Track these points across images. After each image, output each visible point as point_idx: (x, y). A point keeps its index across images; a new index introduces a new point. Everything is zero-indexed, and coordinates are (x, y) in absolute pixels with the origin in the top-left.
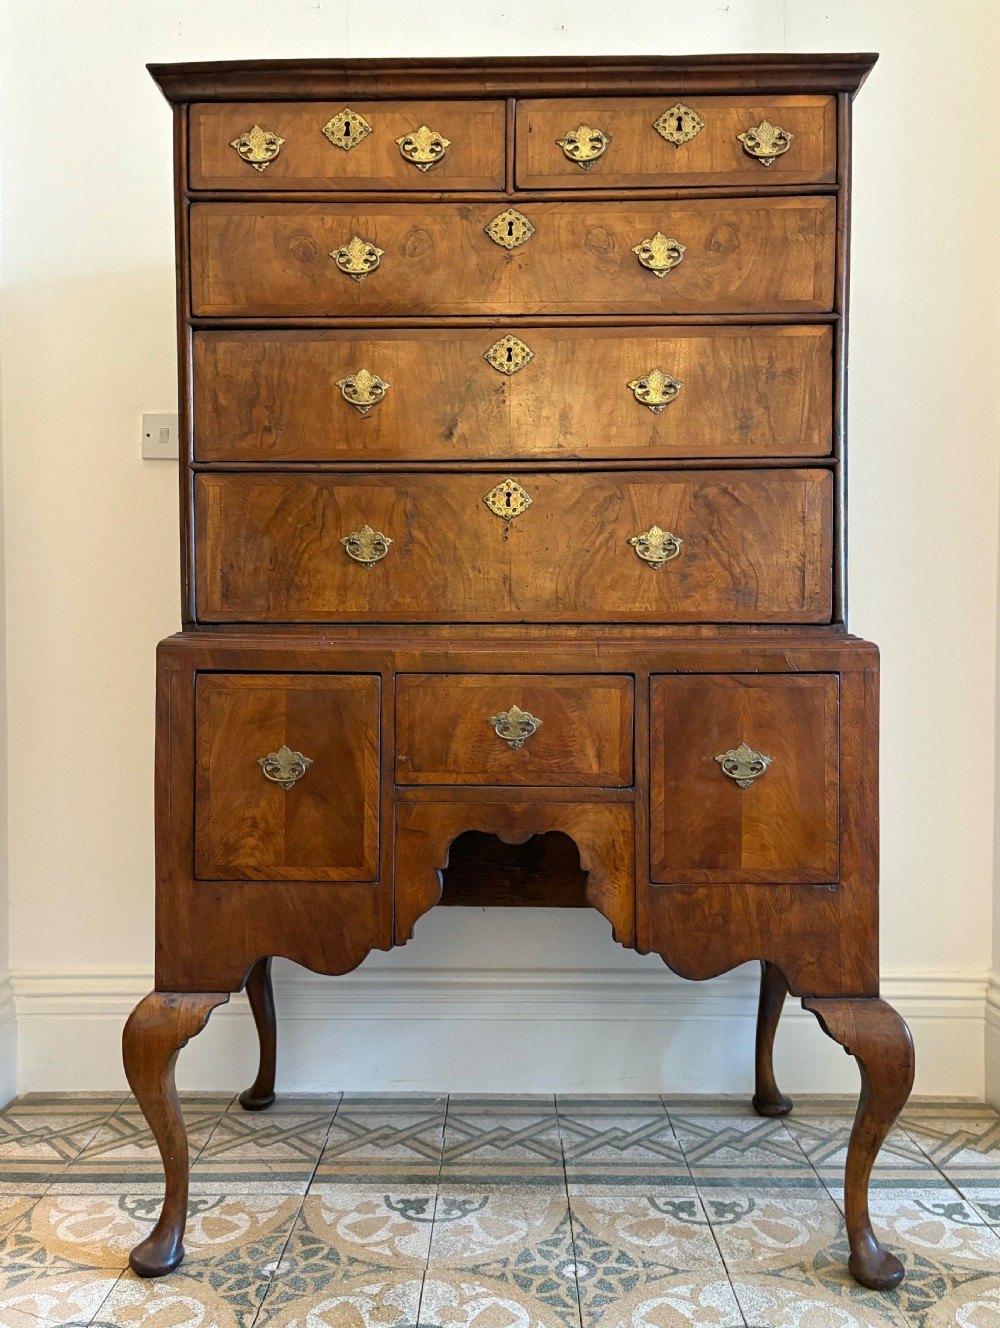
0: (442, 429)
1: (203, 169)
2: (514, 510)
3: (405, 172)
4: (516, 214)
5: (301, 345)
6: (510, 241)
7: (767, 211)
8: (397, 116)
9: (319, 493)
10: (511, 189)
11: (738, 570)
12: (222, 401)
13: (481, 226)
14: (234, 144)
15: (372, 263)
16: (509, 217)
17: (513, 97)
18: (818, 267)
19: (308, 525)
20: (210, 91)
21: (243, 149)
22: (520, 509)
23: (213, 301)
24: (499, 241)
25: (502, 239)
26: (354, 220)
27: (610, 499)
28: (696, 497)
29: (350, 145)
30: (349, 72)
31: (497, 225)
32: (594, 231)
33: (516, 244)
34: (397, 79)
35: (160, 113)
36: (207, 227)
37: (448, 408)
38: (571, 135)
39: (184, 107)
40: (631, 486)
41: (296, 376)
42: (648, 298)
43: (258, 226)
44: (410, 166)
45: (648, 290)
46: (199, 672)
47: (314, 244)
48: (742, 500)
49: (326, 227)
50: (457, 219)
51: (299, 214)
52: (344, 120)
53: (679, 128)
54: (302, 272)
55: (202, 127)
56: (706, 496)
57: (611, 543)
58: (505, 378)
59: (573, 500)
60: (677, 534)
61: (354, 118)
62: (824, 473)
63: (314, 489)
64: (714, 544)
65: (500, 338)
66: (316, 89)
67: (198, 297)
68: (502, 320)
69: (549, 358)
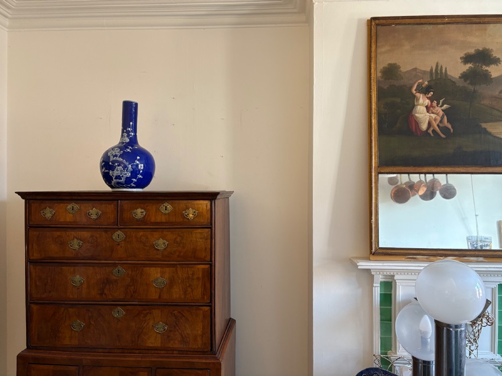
0: (100, 292)
1: (33, 219)
3: (89, 220)
4: (120, 232)
5: (60, 268)
6: (119, 240)
7: (191, 233)
8: (87, 205)
10: (119, 225)
11: (184, 335)
12: (38, 283)
13: (110, 235)
14: (41, 212)
15: (80, 246)
16: (118, 233)
17: (119, 200)
18: (206, 249)
19: (61, 319)
20: (34, 198)
21: (43, 214)
22: (121, 316)
23: (36, 256)
25: (116, 239)
26: (75, 233)
27: (147, 313)
28: (171, 313)
29: (73, 213)
31: (115, 235)
32: (142, 237)
34: (86, 196)
35: (22, 202)
36: (33, 235)
37: (102, 286)
38: (135, 211)
39: (27, 201)
40: (153, 310)
41: (58, 276)
42: (157, 256)
43: (48, 235)
45: (157, 254)
46: (29, 363)
47: (63, 240)
48: (184, 315)
49: (67, 235)
50: (104, 233)
51: (59, 231)
52: (72, 206)
53: (166, 209)
54: (60, 248)
55: (33, 207)
56: (174, 314)
57: (148, 326)
58: (117, 278)
59: (137, 314)
60: (166, 324)
61: (75, 205)
62: (208, 308)
63: (63, 309)
64: (177, 328)
65: (116, 267)
66: (64, 198)
67: (30, 254)
68: (117, 262)
69: (130, 273)
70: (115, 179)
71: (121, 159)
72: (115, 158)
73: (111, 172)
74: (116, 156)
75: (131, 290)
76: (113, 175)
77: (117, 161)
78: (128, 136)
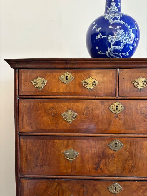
0: (95, 166)
1: (23, 89)
2: (117, 192)
3: (84, 91)
4: (118, 103)
5: (52, 141)
6: (117, 112)
8: (82, 74)
9: (57, 185)
10: (117, 96)
12: (29, 157)
13: (108, 107)
14: (32, 82)
15: (74, 118)
16: (116, 104)
17: (118, 68)
19: (54, 194)
20: (24, 66)
21: (35, 84)
22: (119, 191)
23: (26, 128)
24: (113, 112)
25: (114, 111)
26: (69, 105)
29: (67, 83)
30: (68, 62)
31: (113, 107)
32: (143, 109)
33: (119, 112)
34: (82, 63)
35: (11, 71)
36: (24, 106)
37: (97, 160)
38: (136, 80)
39: (17, 70)
41: (50, 150)
43: (39, 106)
44: (86, 89)
47: (56, 111)
49: (60, 106)
50: (100, 105)
51: (52, 103)
52: (66, 75)
54: (53, 120)
55: (22, 77)
58: (114, 152)
59: (135, 189)
61: (69, 75)
63: (56, 184)
65: (113, 140)
66: (57, 66)
67: (21, 127)
68: (114, 135)
69: (128, 147)
70: (113, 45)
71: (122, 22)
72: (115, 21)
73: (110, 38)
74: (116, 18)
75: (129, 165)
76: (111, 41)
77: (119, 24)
78: (117, 5)
